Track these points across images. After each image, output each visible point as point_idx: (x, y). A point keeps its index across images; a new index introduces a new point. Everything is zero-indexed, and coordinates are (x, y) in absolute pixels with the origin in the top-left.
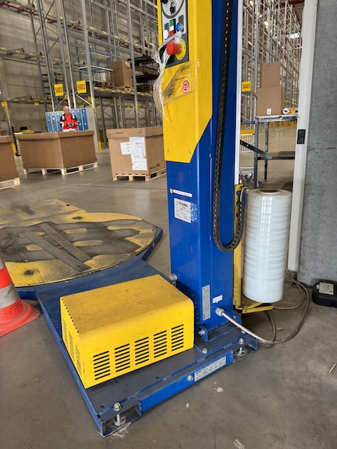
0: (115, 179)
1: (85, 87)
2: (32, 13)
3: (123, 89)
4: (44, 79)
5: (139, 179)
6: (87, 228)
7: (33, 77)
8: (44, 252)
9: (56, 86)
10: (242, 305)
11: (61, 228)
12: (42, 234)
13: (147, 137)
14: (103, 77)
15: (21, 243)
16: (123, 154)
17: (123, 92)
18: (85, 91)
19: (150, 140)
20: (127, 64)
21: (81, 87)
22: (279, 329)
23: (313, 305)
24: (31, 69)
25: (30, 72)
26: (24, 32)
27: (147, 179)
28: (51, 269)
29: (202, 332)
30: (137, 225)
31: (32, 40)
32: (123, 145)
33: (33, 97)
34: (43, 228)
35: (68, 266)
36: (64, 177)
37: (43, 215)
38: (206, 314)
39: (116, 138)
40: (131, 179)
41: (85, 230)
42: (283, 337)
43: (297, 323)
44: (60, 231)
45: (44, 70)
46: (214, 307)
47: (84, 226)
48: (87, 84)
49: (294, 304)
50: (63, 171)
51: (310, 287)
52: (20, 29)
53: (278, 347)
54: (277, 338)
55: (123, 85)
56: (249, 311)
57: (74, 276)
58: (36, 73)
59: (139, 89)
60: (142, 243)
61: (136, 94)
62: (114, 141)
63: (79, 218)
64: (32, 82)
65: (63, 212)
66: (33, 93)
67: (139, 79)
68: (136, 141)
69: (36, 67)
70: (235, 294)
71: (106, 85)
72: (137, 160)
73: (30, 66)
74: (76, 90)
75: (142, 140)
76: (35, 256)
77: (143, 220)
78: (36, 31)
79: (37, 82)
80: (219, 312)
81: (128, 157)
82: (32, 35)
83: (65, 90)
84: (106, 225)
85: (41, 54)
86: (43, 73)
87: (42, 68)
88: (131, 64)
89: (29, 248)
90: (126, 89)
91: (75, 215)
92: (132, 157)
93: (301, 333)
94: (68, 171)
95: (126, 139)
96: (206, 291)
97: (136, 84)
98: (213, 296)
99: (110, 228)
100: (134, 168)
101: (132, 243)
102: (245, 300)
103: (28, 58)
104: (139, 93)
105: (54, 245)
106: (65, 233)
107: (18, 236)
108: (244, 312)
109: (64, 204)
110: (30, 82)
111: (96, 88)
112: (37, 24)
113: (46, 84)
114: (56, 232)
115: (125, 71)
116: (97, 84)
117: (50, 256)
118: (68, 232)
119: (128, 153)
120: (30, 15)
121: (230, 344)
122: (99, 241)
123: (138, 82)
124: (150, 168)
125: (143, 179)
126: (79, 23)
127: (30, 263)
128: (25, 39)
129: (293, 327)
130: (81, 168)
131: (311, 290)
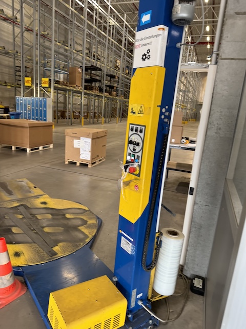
0: (67, 163)
1: (48, 83)
2: (14, 22)
3: (74, 87)
4: (17, 69)
5: (84, 165)
6: (52, 215)
7: (9, 67)
8: (25, 235)
9: (26, 79)
10: (152, 297)
11: (34, 212)
12: (21, 217)
13: (92, 139)
14: (61, 77)
15: (7, 224)
16: (75, 147)
17: (75, 89)
18: (47, 86)
19: (94, 140)
20: (80, 70)
21: (45, 82)
22: (171, 311)
23: (190, 293)
24: (8, 61)
25: (6, 63)
26: (6, 34)
27: (89, 166)
28: (32, 253)
29: (130, 316)
30: (85, 215)
31: (11, 40)
32: (76, 142)
33: (7, 81)
34: (22, 211)
35: (42, 251)
36: (28, 154)
37: (19, 197)
38: (133, 305)
39: (71, 136)
40: (78, 164)
41: (50, 216)
42: (173, 317)
43: (181, 306)
44: (34, 215)
45: (18, 63)
46: (137, 300)
47: (50, 211)
48: (50, 81)
49: (180, 292)
50: (28, 150)
51: (190, 279)
52: (4, 31)
53: (170, 324)
54: (170, 318)
55: (75, 84)
56: (156, 300)
57: (48, 260)
58: (12, 64)
59: (86, 88)
60: (90, 233)
61: (83, 91)
62: (70, 138)
63: (45, 203)
64: (7, 70)
65: (33, 195)
66: (7, 79)
67: (86, 81)
68: (85, 140)
69: (12, 60)
70: (149, 291)
71: (63, 84)
72: (84, 152)
73: (7, 58)
74: (40, 84)
75: (89, 140)
76: (19, 238)
77: (89, 210)
78: (16, 35)
79: (11, 71)
80: (140, 303)
81: (78, 150)
82: (12, 37)
83: (32, 83)
84: (64, 212)
85: (17, 52)
86: (16, 65)
87: (16, 61)
88: (82, 71)
89: (14, 230)
90: (77, 87)
91: (42, 200)
92: (81, 150)
93: (183, 314)
94: (32, 150)
95: (79, 138)
96: (134, 292)
97: (84, 84)
98: (137, 294)
99: (68, 216)
100: (81, 157)
101: (83, 233)
102: (154, 293)
103: (7, 53)
104: (85, 91)
105: (30, 228)
106: (37, 218)
107: (4, 217)
108: (153, 301)
109: (32, 185)
110: (6, 70)
111: (56, 85)
112: (17, 30)
113: (18, 73)
114: (30, 216)
115: (77, 74)
116: (57, 82)
117: (30, 240)
118: (39, 217)
119: (78, 147)
120: (13, 24)
121: (144, 324)
122: (61, 228)
123: (85, 82)
124: (92, 159)
125: (86, 165)
126: (48, 34)
127: (17, 245)
128: (6, 39)
129: (179, 309)
130: (41, 148)
131: (190, 281)
